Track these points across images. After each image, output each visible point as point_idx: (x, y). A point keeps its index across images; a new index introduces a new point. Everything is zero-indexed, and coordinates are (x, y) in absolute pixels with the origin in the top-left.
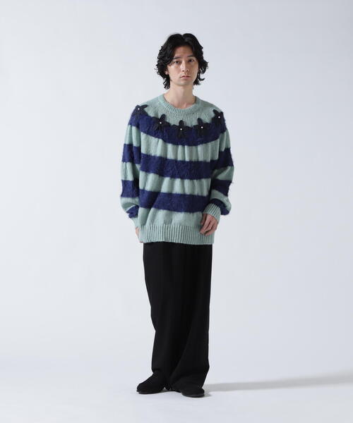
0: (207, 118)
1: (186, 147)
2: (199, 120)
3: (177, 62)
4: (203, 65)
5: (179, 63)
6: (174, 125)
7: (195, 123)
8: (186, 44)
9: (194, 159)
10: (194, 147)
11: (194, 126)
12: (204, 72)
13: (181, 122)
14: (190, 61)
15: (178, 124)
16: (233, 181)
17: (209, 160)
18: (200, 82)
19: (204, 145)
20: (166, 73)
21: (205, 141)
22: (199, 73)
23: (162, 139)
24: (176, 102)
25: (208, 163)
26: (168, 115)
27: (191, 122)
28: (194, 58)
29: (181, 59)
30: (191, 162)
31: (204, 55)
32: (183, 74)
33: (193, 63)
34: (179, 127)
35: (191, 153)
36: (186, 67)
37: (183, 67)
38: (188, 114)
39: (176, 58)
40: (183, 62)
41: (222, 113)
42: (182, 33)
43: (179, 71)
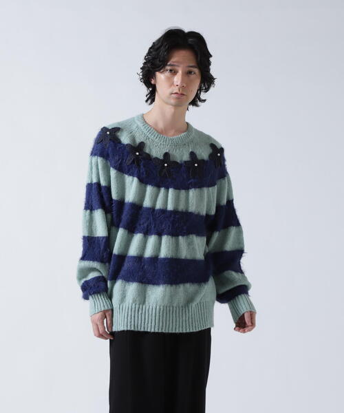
0: (204, 154)
1: (171, 190)
2: (192, 154)
3: (171, 70)
4: (207, 81)
5: (174, 72)
6: (157, 158)
7: (186, 157)
8: (190, 47)
9: (181, 207)
10: (183, 192)
11: (185, 162)
12: (207, 90)
13: (166, 155)
14: (190, 72)
15: (162, 158)
16: (245, 251)
17: (204, 213)
18: (199, 103)
19: (197, 190)
20: (153, 82)
21: (199, 185)
22: (200, 90)
23: (139, 178)
24: (161, 125)
25: (202, 216)
26: (148, 143)
27: (182, 156)
28: (196, 70)
29: (176, 68)
30: (175, 212)
31: (212, 67)
32: (176, 90)
33: (192, 76)
34: (164, 161)
35: (177, 199)
36: (183, 81)
37: (177, 79)
38: (176, 145)
39: (170, 65)
40: (180, 72)
41: (222, 150)
42: (186, 30)
43: (172, 84)
